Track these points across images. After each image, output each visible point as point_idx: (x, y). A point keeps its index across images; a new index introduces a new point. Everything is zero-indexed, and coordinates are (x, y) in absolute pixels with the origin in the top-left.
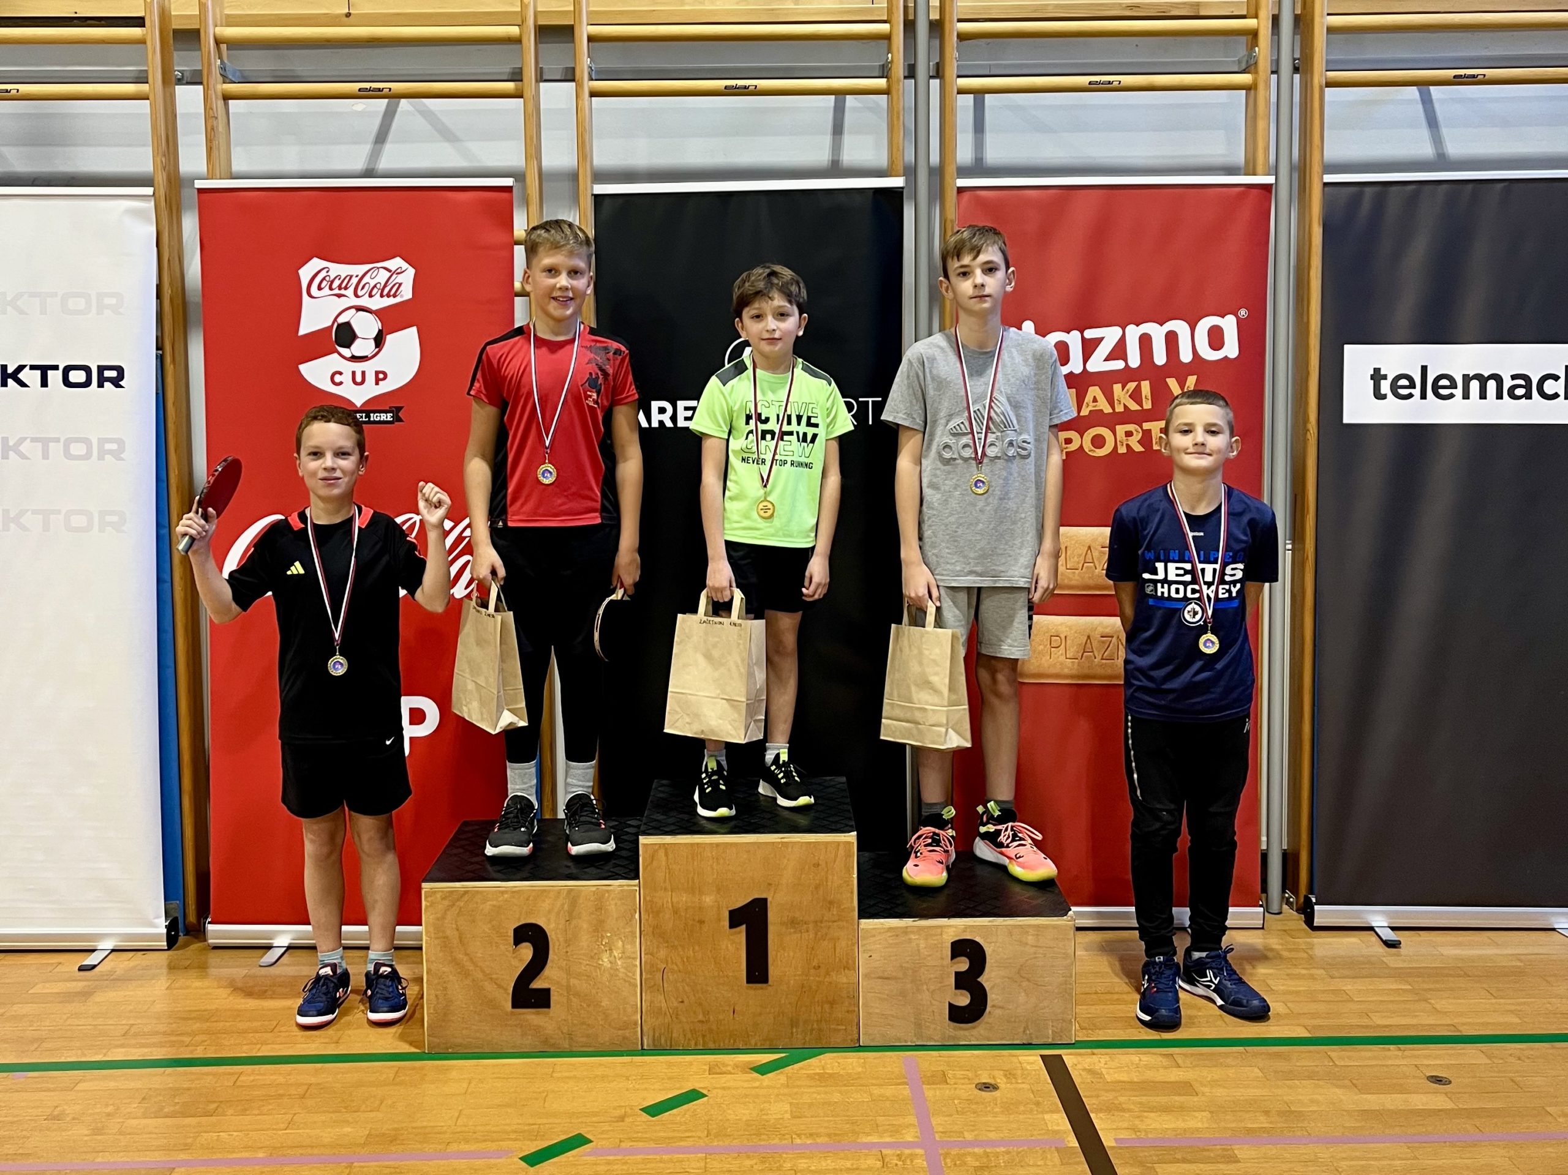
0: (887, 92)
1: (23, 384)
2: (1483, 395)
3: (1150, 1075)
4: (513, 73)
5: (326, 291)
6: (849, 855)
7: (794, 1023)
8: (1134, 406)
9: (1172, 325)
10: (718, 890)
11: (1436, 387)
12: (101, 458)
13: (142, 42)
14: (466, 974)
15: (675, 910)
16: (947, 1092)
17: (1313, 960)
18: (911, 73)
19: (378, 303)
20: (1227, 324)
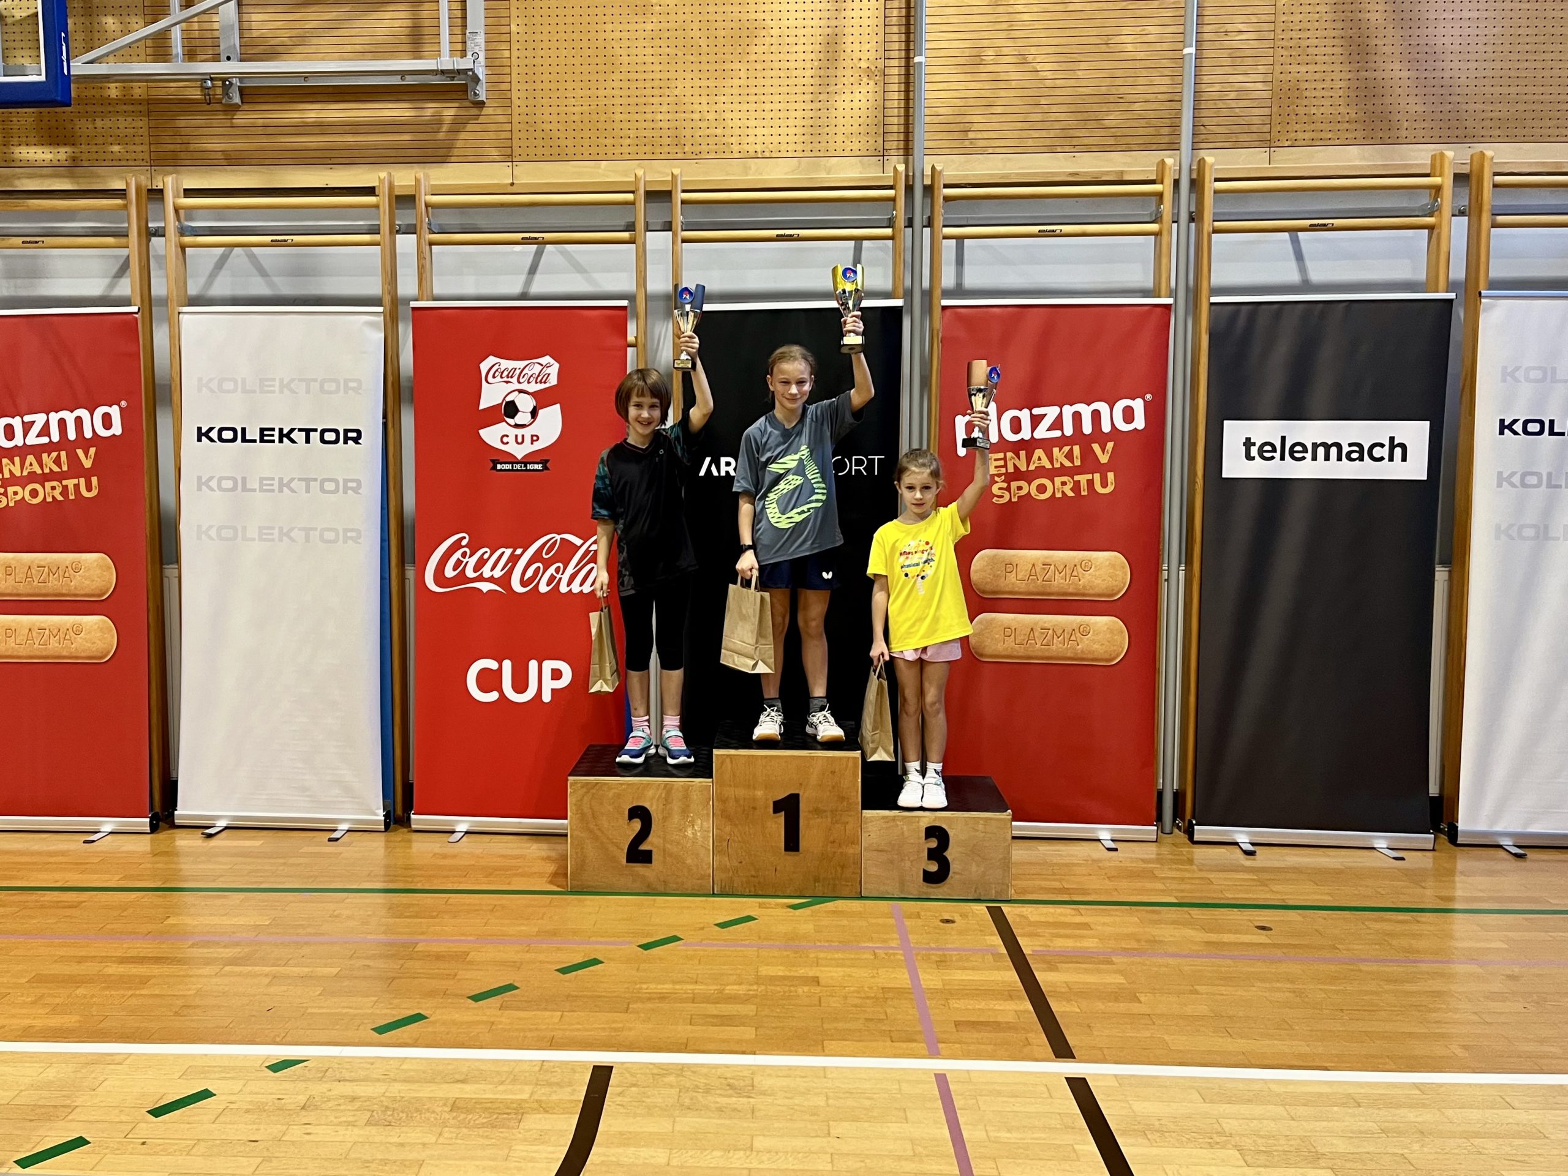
0: (892, 237)
1: (293, 441)
2: (1327, 458)
3: (1063, 919)
4: (628, 226)
5: (498, 379)
6: (856, 766)
7: (817, 880)
8: (1068, 464)
9: (1096, 405)
10: (766, 787)
11: (1292, 452)
12: (345, 492)
13: (377, 206)
14: (598, 840)
15: (737, 800)
16: (920, 922)
17: (1191, 861)
18: (910, 223)
19: (534, 387)
20: (1138, 405)
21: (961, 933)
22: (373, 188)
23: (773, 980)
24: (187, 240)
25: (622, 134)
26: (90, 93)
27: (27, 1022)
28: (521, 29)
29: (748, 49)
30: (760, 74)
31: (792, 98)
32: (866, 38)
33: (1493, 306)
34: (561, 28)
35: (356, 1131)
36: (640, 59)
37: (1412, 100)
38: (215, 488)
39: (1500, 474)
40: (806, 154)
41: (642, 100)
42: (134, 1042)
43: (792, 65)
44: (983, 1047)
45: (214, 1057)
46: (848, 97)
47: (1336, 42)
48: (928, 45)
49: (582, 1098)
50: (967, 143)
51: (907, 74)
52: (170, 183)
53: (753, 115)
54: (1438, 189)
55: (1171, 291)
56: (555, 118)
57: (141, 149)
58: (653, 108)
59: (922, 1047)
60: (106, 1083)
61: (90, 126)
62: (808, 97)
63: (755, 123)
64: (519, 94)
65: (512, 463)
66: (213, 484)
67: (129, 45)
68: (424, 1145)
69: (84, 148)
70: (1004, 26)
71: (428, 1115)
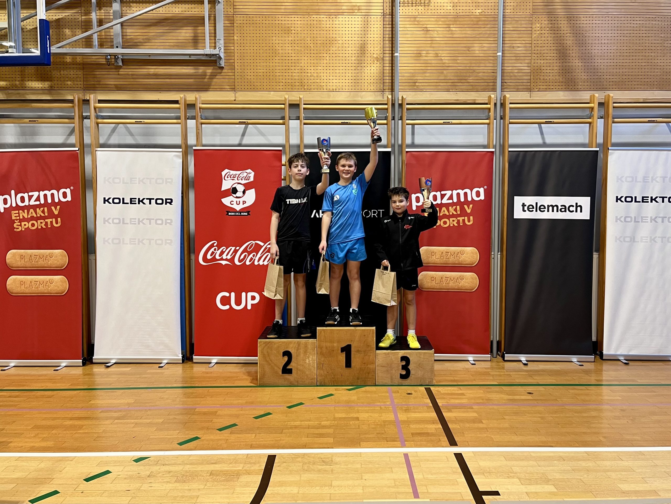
0: (386, 124)
1: (144, 204)
2: (553, 211)
3: (454, 392)
4: (282, 118)
5: (229, 178)
6: (373, 333)
7: (358, 379)
8: (455, 213)
9: (466, 190)
10: (338, 342)
11: (540, 208)
12: (166, 224)
13: (179, 108)
14: (270, 364)
15: (326, 348)
16: (399, 395)
17: (503, 368)
18: (393, 119)
19: (244, 182)
20: (482, 190)
21: (415, 398)
22: (178, 101)
23: (340, 418)
24: (100, 121)
25: (280, 81)
26: (58, 60)
27: (32, 444)
28: (239, 38)
29: (330, 49)
30: (334, 58)
31: (347, 68)
32: (376, 45)
33: (613, 153)
34: (255, 38)
35: (171, 485)
36: (287, 52)
37: (583, 74)
38: (111, 222)
39: (617, 217)
40: (352, 90)
41: (287, 68)
42: (77, 452)
43: (347, 55)
44: (422, 442)
45: (111, 457)
46: (369, 68)
47: (554, 51)
48: (399, 49)
49: (263, 468)
50: (415, 87)
51: (392, 60)
52: (92, 97)
53: (331, 74)
54: (592, 108)
55: (494, 146)
56: (252, 74)
57: (80, 83)
58: (292, 71)
59: (399, 443)
60: (66, 469)
61: (58, 74)
62: (353, 68)
63: (332, 78)
64: (238, 64)
65: (235, 212)
66: (110, 221)
67: (75, 41)
68: (199, 489)
69: (55, 82)
70: (429, 42)
71: (200, 477)
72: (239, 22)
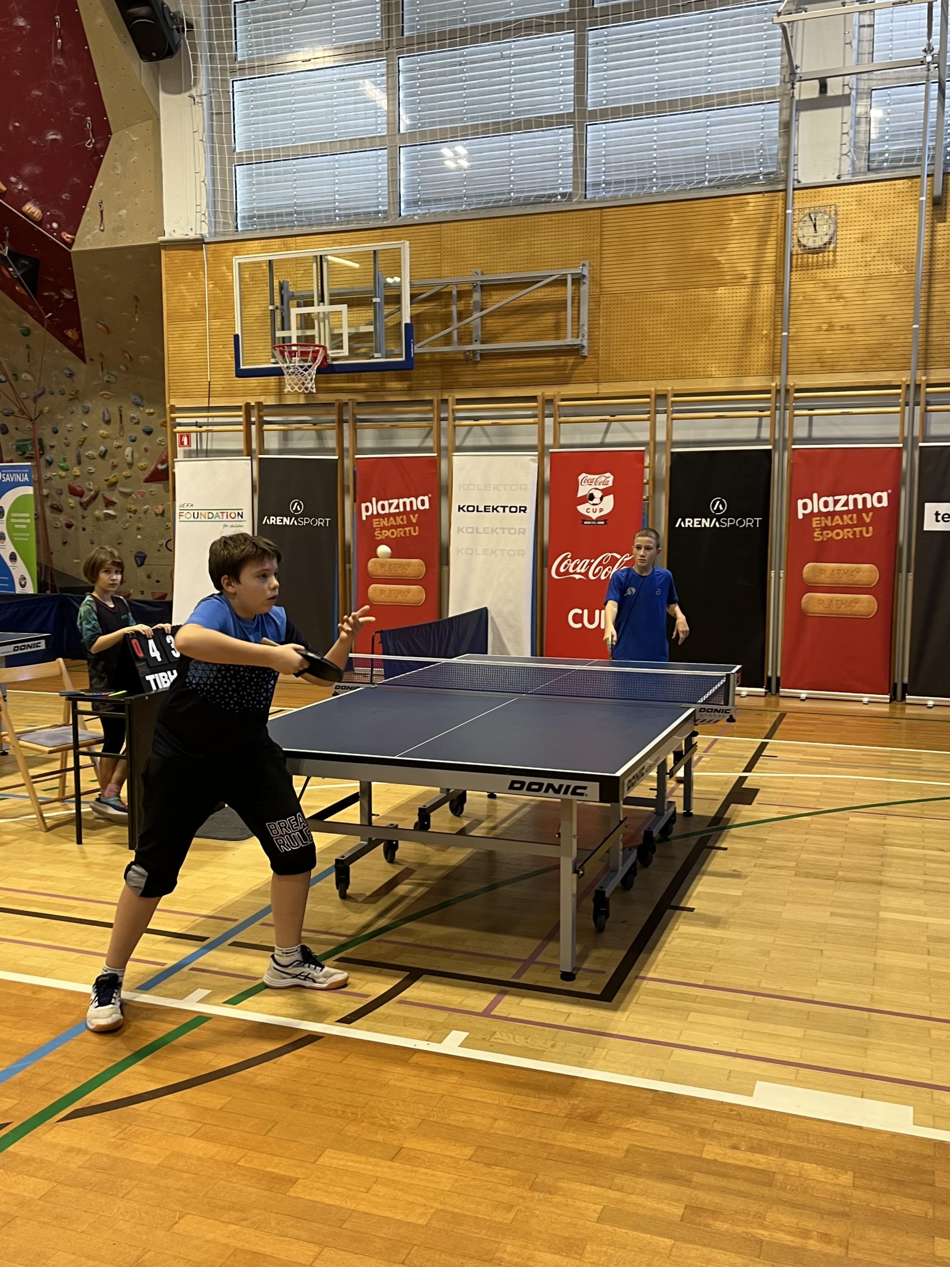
1: (498, 512)
4: (647, 413)
5: (586, 483)
8: (850, 523)
9: (865, 495)
12: (519, 534)
13: (537, 406)
19: (601, 487)
20: (885, 495)
22: (536, 397)
24: (457, 422)
25: (649, 368)
26: (419, 360)
28: (605, 322)
29: (709, 327)
32: (765, 320)
34: (622, 320)
38: (465, 532)
40: (735, 376)
41: (658, 353)
46: (756, 348)
53: (710, 358)
55: (903, 440)
56: (618, 362)
57: (438, 382)
58: (664, 356)
63: (711, 361)
64: (603, 352)
65: (591, 521)
67: (436, 339)
69: (414, 383)
70: (834, 312)
72: (605, 303)
